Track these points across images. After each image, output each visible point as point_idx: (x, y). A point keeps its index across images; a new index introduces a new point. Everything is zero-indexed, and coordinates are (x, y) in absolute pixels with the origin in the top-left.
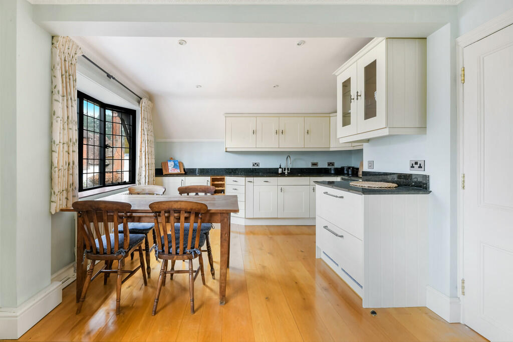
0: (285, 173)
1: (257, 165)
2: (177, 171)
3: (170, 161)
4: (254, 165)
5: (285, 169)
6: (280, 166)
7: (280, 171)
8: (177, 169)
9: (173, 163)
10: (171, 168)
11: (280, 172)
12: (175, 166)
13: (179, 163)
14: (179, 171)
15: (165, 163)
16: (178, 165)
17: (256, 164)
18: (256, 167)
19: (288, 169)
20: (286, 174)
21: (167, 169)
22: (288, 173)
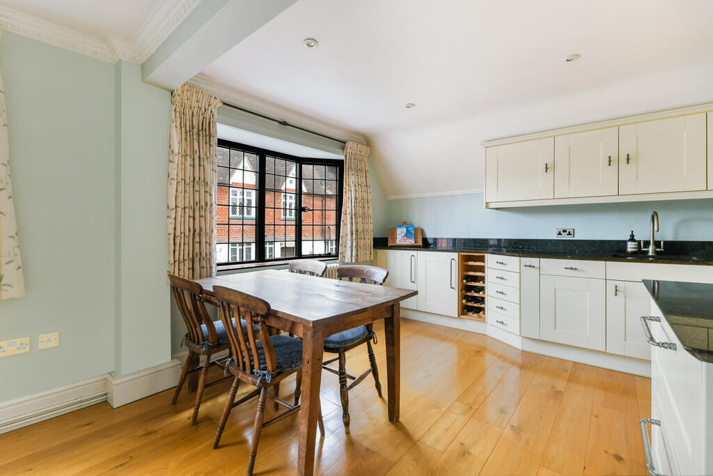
0: (648, 252)
1: (569, 234)
2: (411, 242)
3: (400, 226)
4: (560, 234)
5: (647, 244)
6: (632, 236)
7: (631, 247)
8: (410, 238)
9: (405, 229)
10: (400, 236)
11: (629, 250)
12: (408, 234)
13: (415, 229)
14: (413, 242)
15: (394, 229)
16: (413, 232)
17: (565, 231)
18: (565, 237)
19: (657, 244)
20: (650, 254)
21: (394, 239)
22: (657, 253)
